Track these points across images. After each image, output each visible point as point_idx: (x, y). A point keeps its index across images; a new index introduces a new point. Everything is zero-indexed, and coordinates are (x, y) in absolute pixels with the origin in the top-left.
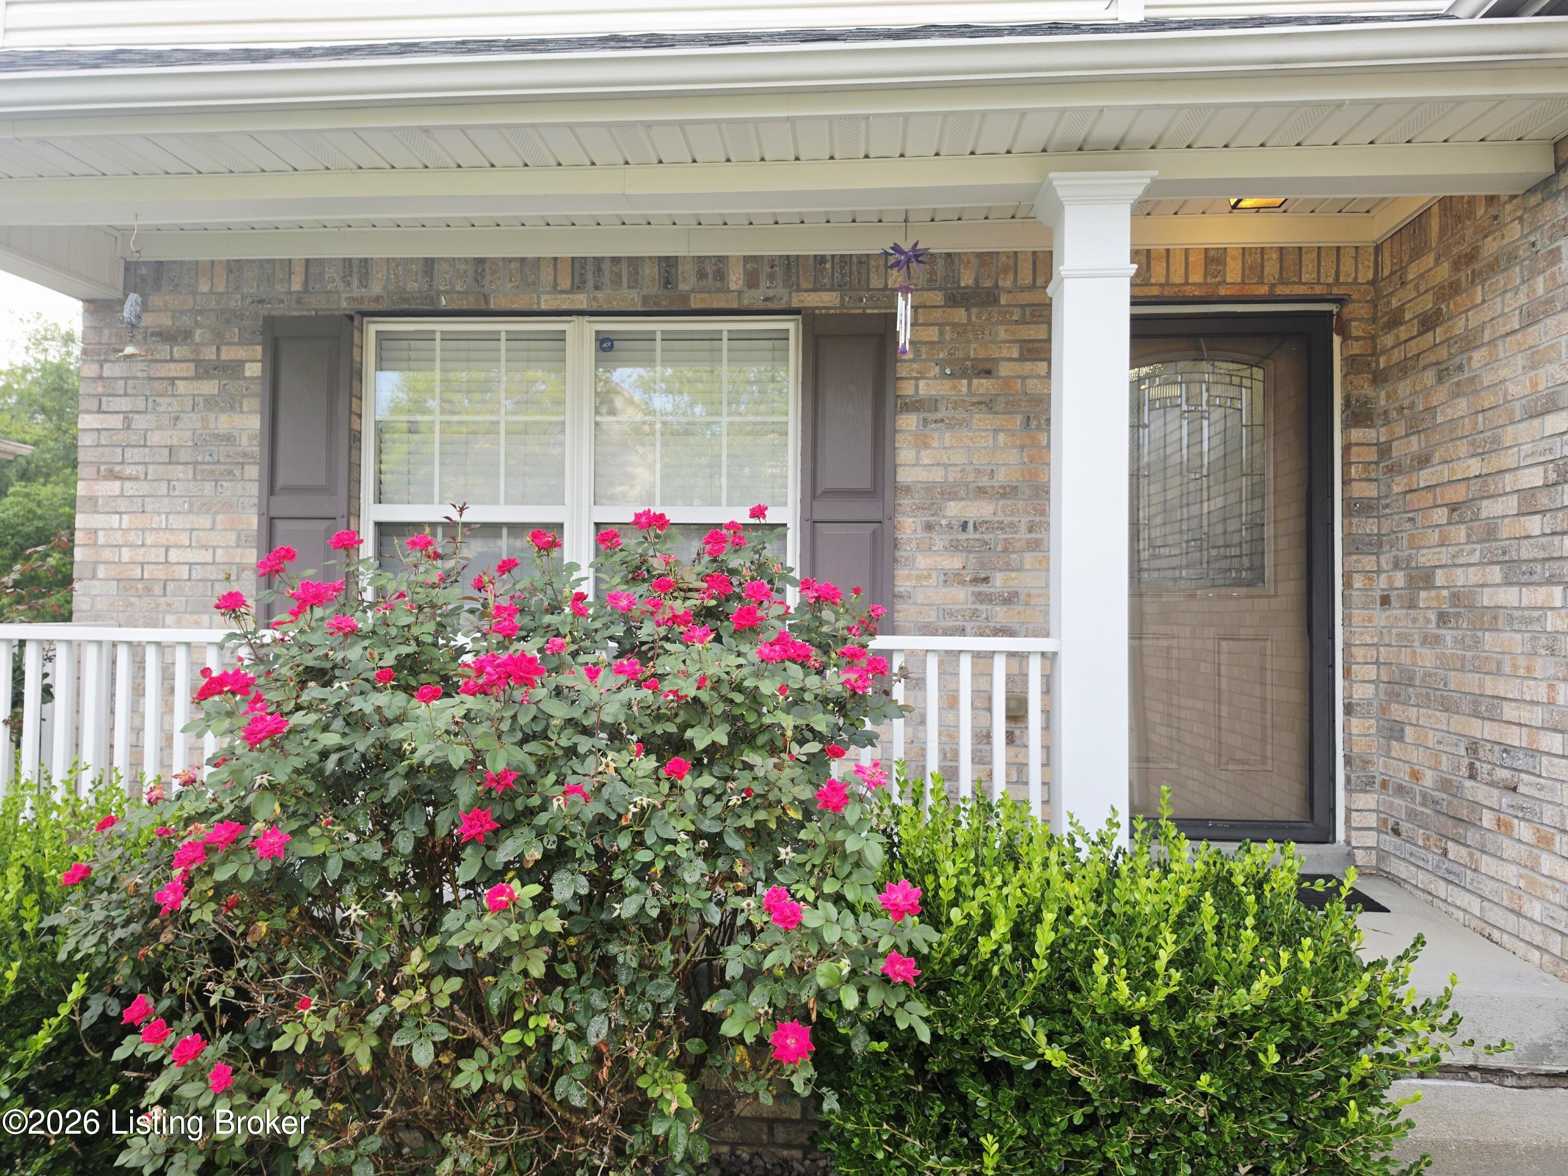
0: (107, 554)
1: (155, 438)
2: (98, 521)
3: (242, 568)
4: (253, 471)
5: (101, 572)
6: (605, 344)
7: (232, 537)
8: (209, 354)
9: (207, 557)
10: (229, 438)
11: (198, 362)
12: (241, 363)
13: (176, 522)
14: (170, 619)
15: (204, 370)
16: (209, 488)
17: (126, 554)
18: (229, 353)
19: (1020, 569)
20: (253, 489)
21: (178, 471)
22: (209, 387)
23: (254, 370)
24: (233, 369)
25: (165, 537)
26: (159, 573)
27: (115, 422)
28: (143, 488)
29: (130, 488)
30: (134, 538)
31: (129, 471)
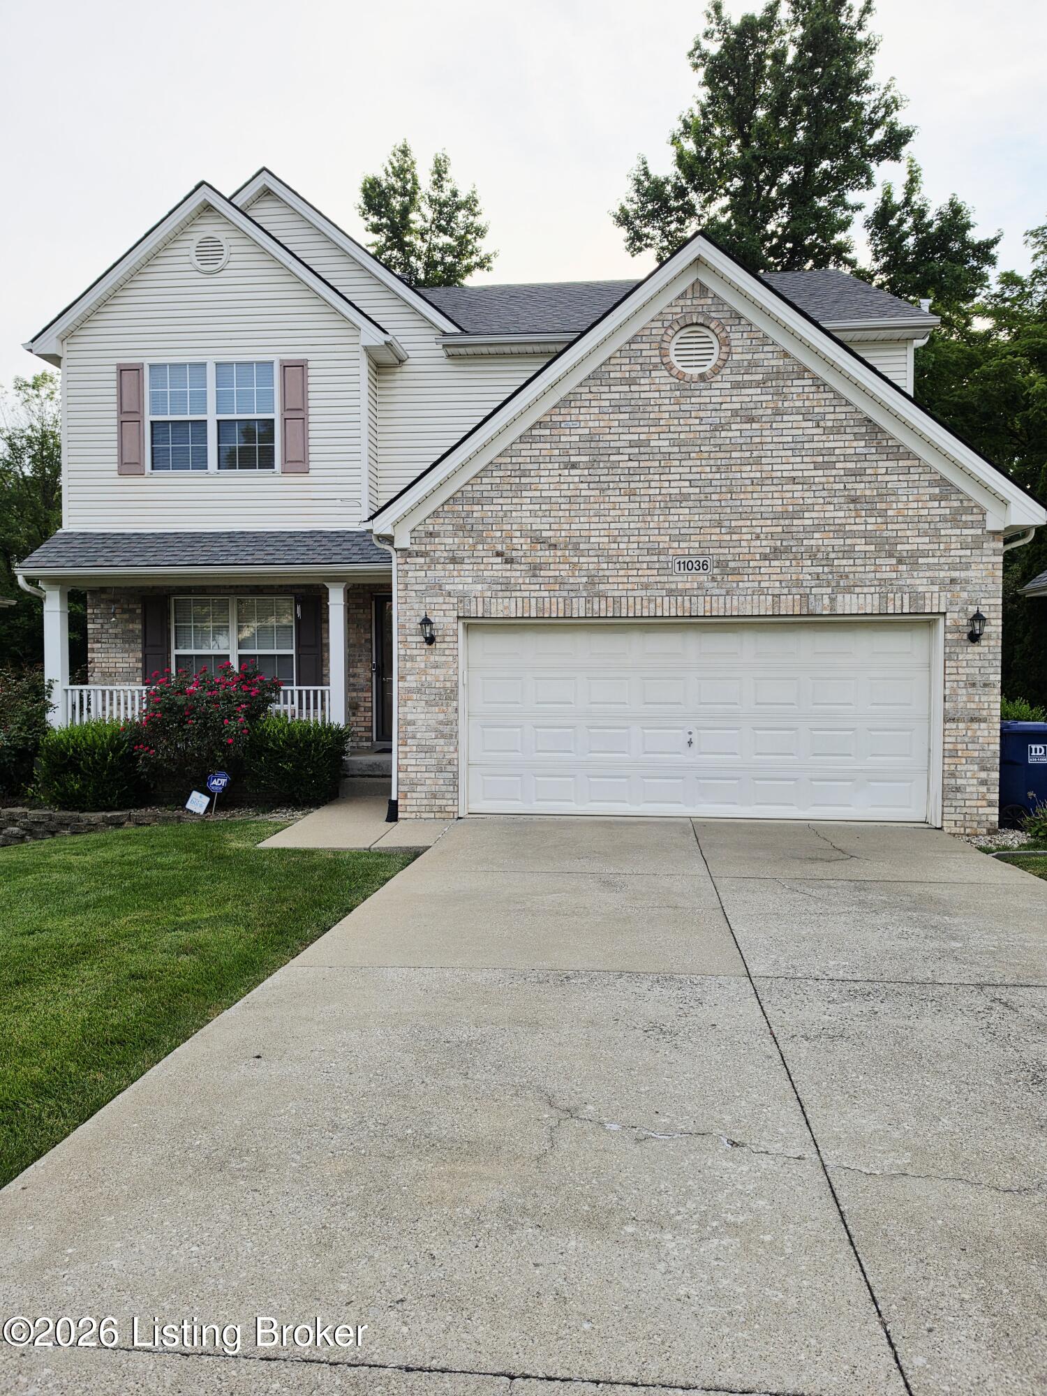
0: (98, 665)
1: (111, 631)
2: (94, 655)
3: (138, 668)
4: (140, 641)
5: (96, 670)
6: (240, 602)
7: (134, 660)
8: (126, 606)
9: (127, 665)
10: (132, 631)
11: (123, 609)
12: (135, 609)
13: (117, 655)
14: (117, 683)
15: (124, 611)
16: (127, 646)
17: (104, 665)
18: (131, 606)
19: (357, 667)
20: (140, 646)
21: (118, 641)
22: (126, 616)
23: (139, 611)
24: (132, 611)
25: (115, 660)
26: (114, 670)
27: (99, 626)
28: (108, 646)
29: (104, 646)
30: (105, 660)
31: (103, 640)
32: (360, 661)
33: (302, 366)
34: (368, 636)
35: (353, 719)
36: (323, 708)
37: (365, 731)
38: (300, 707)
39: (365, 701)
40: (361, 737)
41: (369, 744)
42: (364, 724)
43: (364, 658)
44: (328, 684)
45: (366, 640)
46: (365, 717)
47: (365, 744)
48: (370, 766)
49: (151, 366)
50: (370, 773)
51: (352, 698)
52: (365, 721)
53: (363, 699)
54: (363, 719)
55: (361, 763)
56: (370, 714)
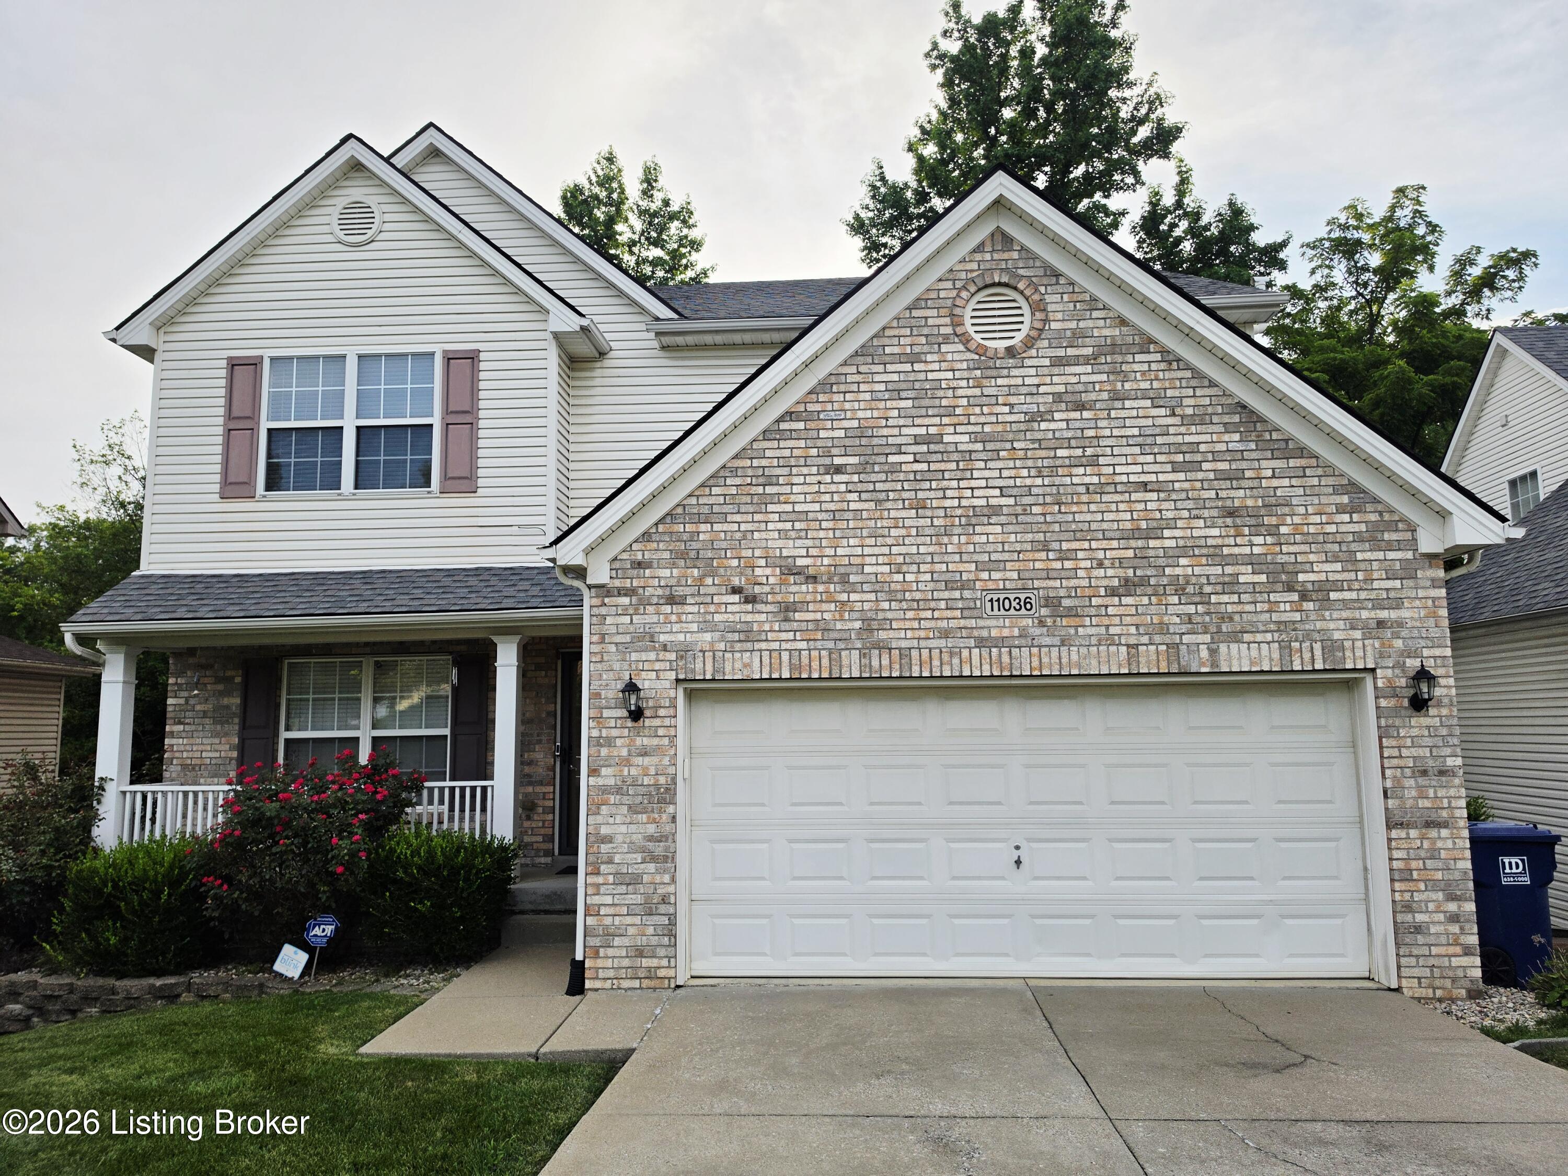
0: (177, 755)
1: (198, 708)
2: (174, 741)
3: (231, 759)
4: (236, 720)
5: (175, 762)
6: (378, 665)
7: (228, 747)
8: (221, 674)
9: (217, 755)
10: (227, 707)
11: (216, 677)
12: (233, 677)
13: (205, 741)
14: (202, 781)
15: (218, 680)
16: (219, 727)
17: (185, 754)
18: (229, 673)
19: (534, 751)
20: (237, 727)
21: (207, 721)
22: (220, 687)
23: (238, 680)
24: (229, 680)
25: (200, 748)
26: (198, 762)
27: (182, 701)
28: (193, 728)
29: (187, 728)
30: (188, 748)
31: (187, 721)
32: (539, 742)
33: (472, 357)
34: (551, 707)
35: (527, 824)
36: (484, 809)
37: (544, 841)
38: (451, 809)
39: (544, 798)
40: (538, 850)
41: (549, 860)
42: (542, 831)
43: (544, 738)
44: (491, 778)
45: (548, 713)
46: (544, 821)
47: (543, 860)
48: (548, 896)
49: (272, 359)
50: (547, 907)
51: (526, 795)
52: (543, 827)
53: (541, 796)
54: (540, 824)
55: (535, 893)
56: (550, 817)
